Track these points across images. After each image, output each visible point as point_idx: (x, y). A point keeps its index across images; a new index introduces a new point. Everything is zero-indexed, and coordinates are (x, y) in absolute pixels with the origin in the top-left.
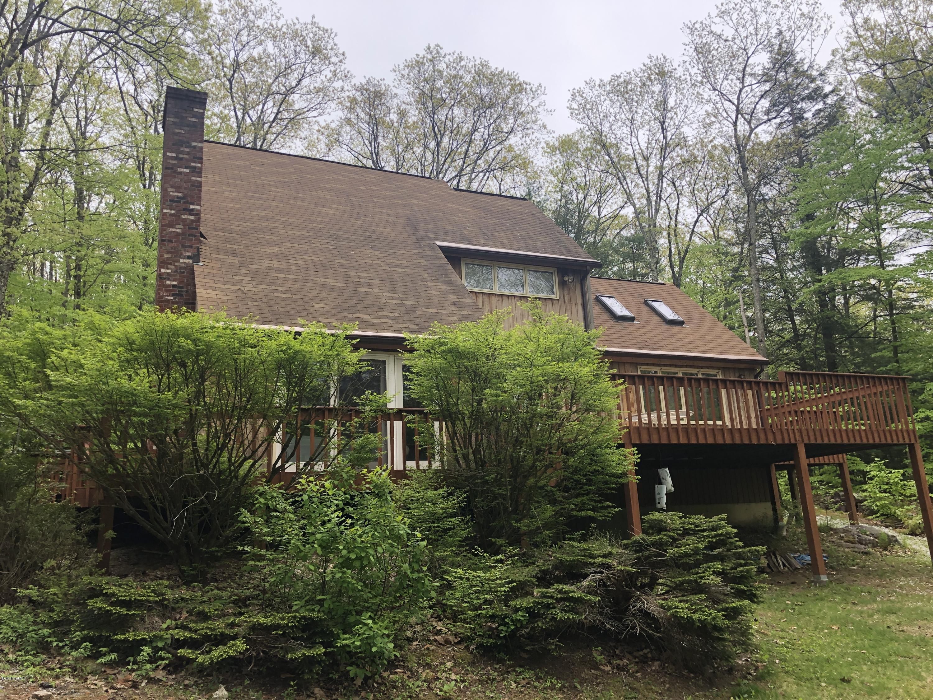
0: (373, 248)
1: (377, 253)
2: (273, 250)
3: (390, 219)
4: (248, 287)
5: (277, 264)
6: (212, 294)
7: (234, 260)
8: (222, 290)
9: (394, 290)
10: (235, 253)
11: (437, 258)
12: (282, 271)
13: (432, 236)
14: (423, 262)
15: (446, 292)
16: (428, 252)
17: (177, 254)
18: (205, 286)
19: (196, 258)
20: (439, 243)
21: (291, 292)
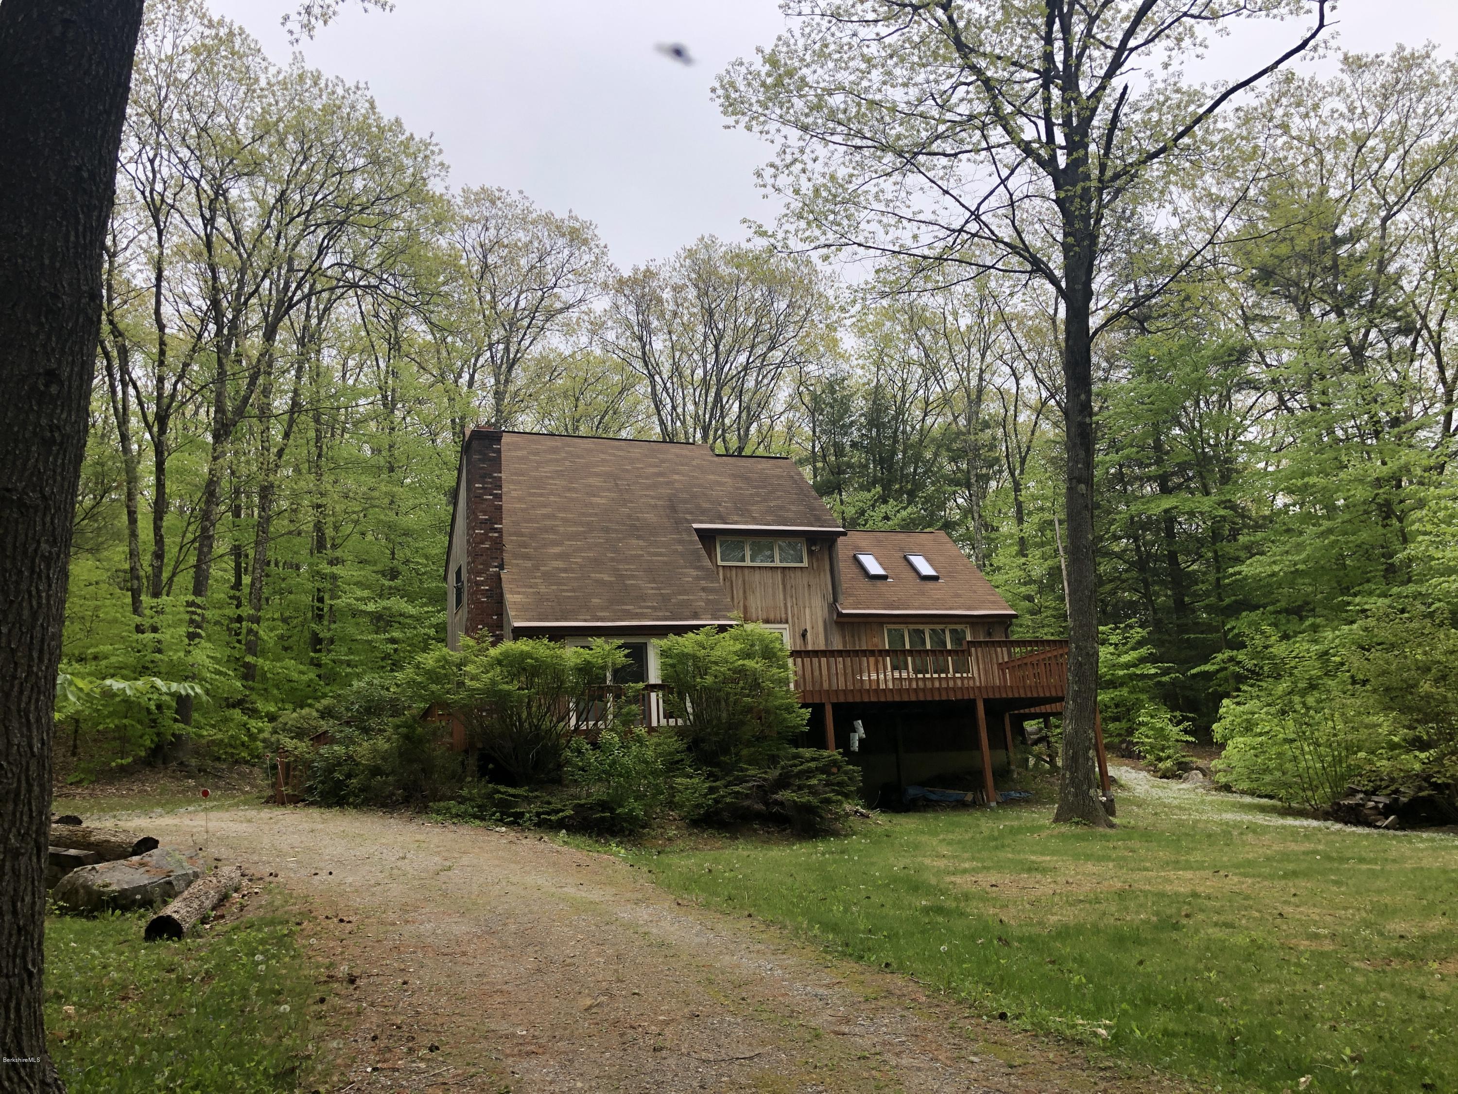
0: (639, 537)
1: (641, 543)
2: (557, 550)
3: (653, 502)
4: (543, 589)
5: (560, 564)
6: (517, 598)
7: (529, 564)
8: (524, 593)
9: (654, 581)
10: (527, 557)
11: (692, 542)
12: (565, 570)
13: (689, 517)
14: (680, 548)
15: (698, 578)
16: (685, 537)
17: (488, 566)
18: (512, 592)
19: (501, 567)
20: (695, 526)
21: (573, 590)
